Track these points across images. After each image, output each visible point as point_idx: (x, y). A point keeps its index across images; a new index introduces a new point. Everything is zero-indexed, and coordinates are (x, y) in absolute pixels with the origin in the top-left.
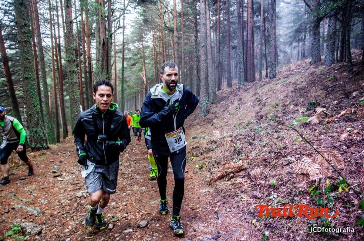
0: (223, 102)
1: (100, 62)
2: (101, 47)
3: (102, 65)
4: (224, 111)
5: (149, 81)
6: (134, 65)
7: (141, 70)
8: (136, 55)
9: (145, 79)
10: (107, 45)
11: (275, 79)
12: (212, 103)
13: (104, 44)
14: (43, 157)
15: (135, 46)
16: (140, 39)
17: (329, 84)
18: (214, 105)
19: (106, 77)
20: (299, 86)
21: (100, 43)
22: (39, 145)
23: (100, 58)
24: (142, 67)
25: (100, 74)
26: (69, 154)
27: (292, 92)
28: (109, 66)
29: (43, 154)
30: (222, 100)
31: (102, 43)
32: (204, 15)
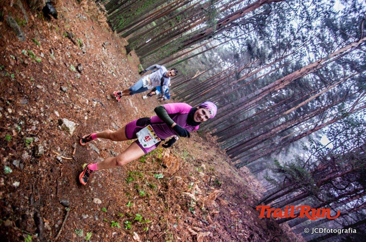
0: (202, 139)
1: (188, 38)
2: (199, 33)
3: (187, 40)
4: (195, 140)
5: (195, 80)
6: (203, 63)
7: (201, 70)
8: (210, 61)
9: (195, 76)
10: (203, 37)
11: (236, 168)
12: (197, 132)
13: (202, 35)
14: (107, 31)
15: (217, 57)
16: (225, 59)
17: (241, 195)
18: (197, 134)
19: (180, 46)
20: (233, 180)
21: (201, 32)
22: (113, 24)
23: (191, 37)
24: (203, 70)
25: (180, 41)
26: (117, 46)
27: (227, 177)
28: (189, 45)
29: (109, 30)
30: (203, 137)
31: (202, 33)
32: (254, 95)
